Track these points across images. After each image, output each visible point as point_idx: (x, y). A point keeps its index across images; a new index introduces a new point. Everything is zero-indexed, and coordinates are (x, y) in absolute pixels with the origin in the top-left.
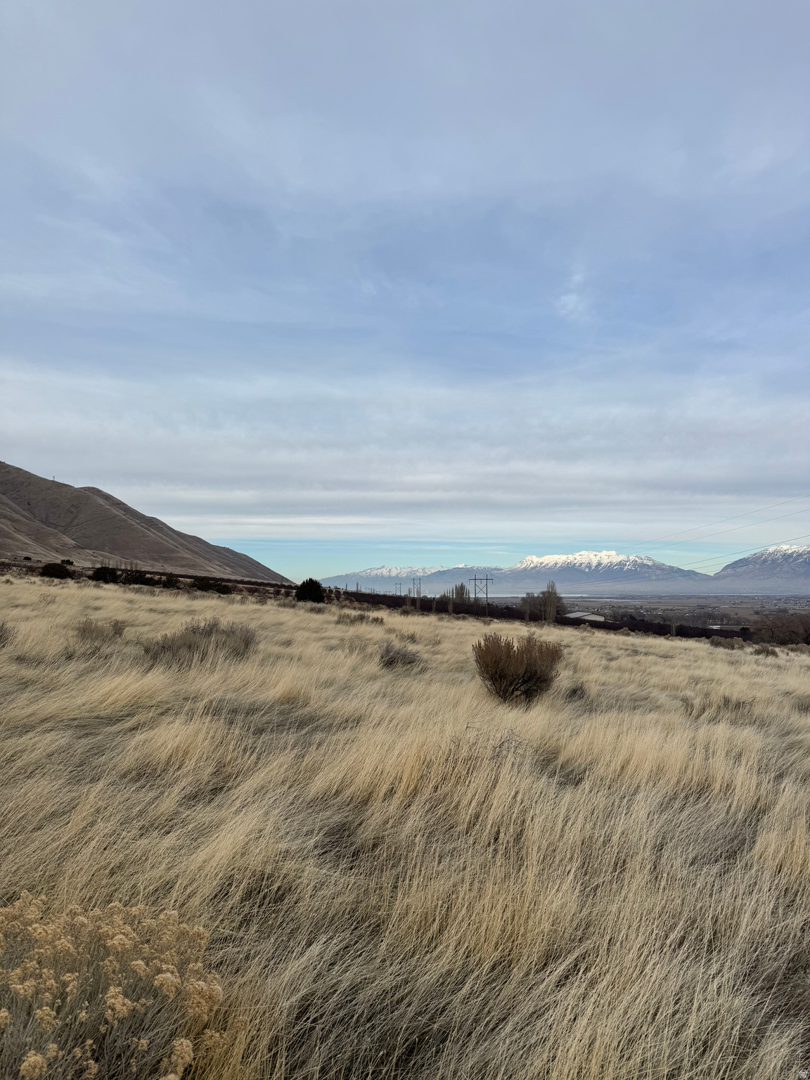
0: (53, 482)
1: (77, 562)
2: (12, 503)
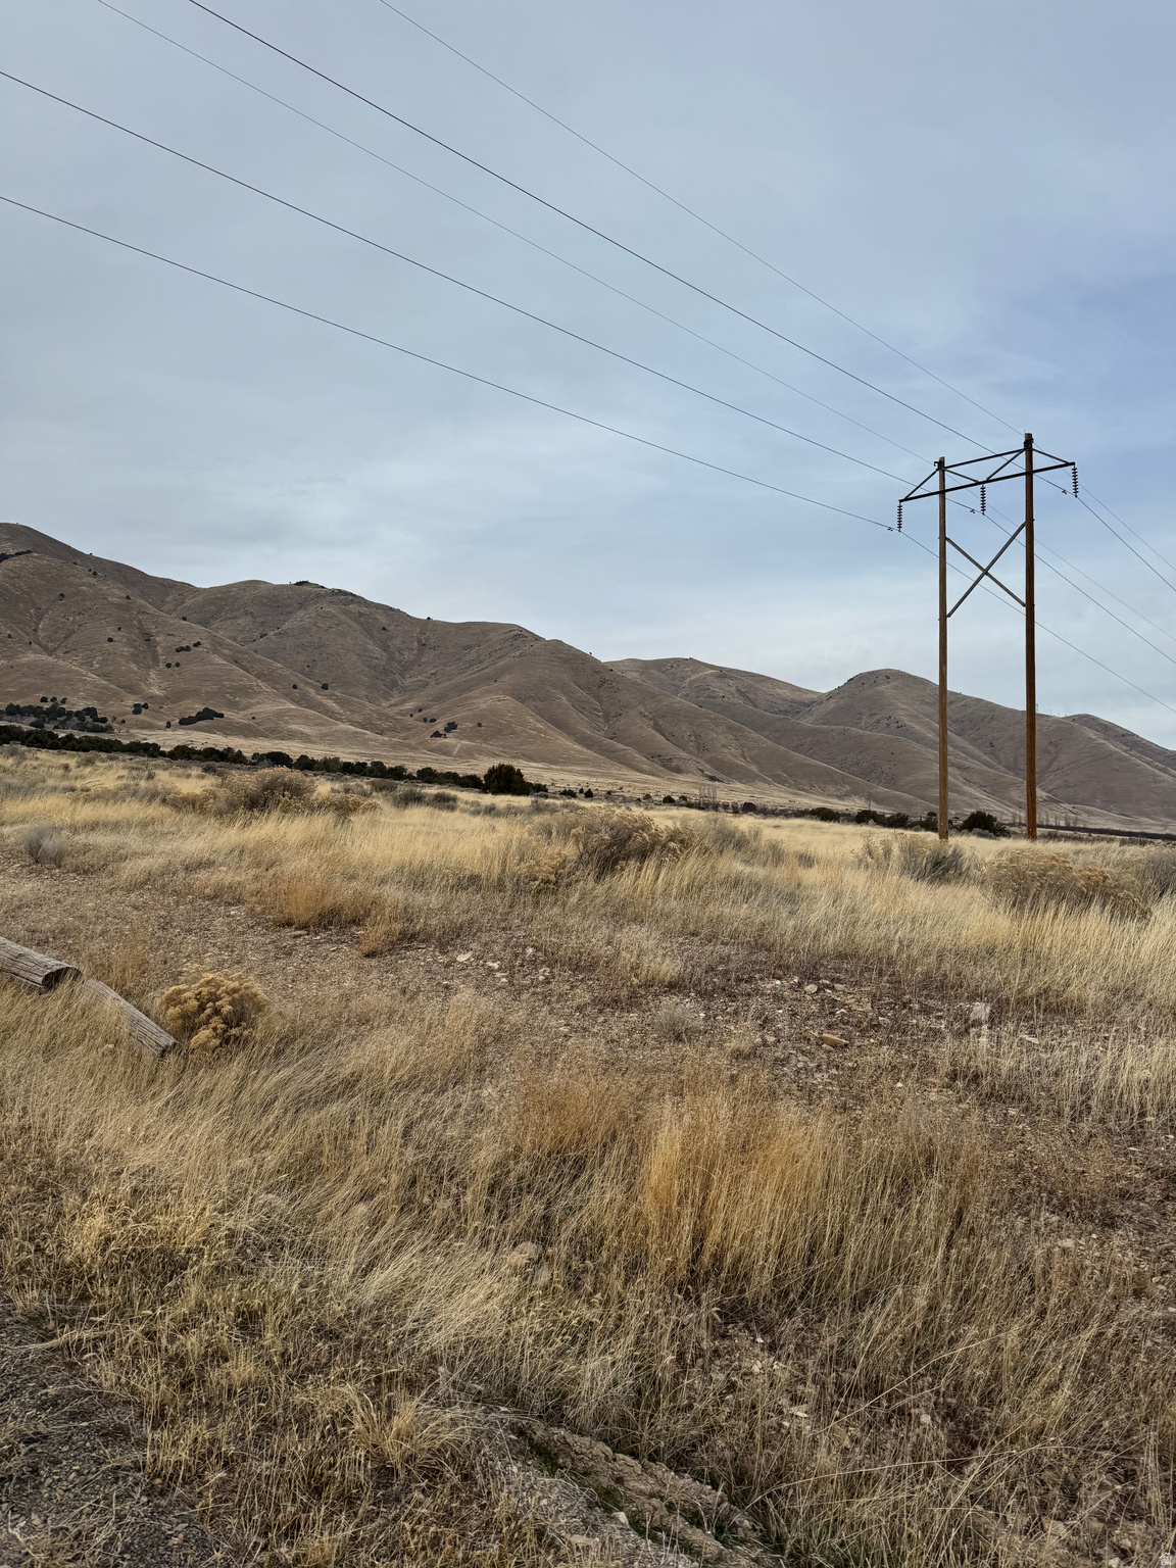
2: (970, 747)
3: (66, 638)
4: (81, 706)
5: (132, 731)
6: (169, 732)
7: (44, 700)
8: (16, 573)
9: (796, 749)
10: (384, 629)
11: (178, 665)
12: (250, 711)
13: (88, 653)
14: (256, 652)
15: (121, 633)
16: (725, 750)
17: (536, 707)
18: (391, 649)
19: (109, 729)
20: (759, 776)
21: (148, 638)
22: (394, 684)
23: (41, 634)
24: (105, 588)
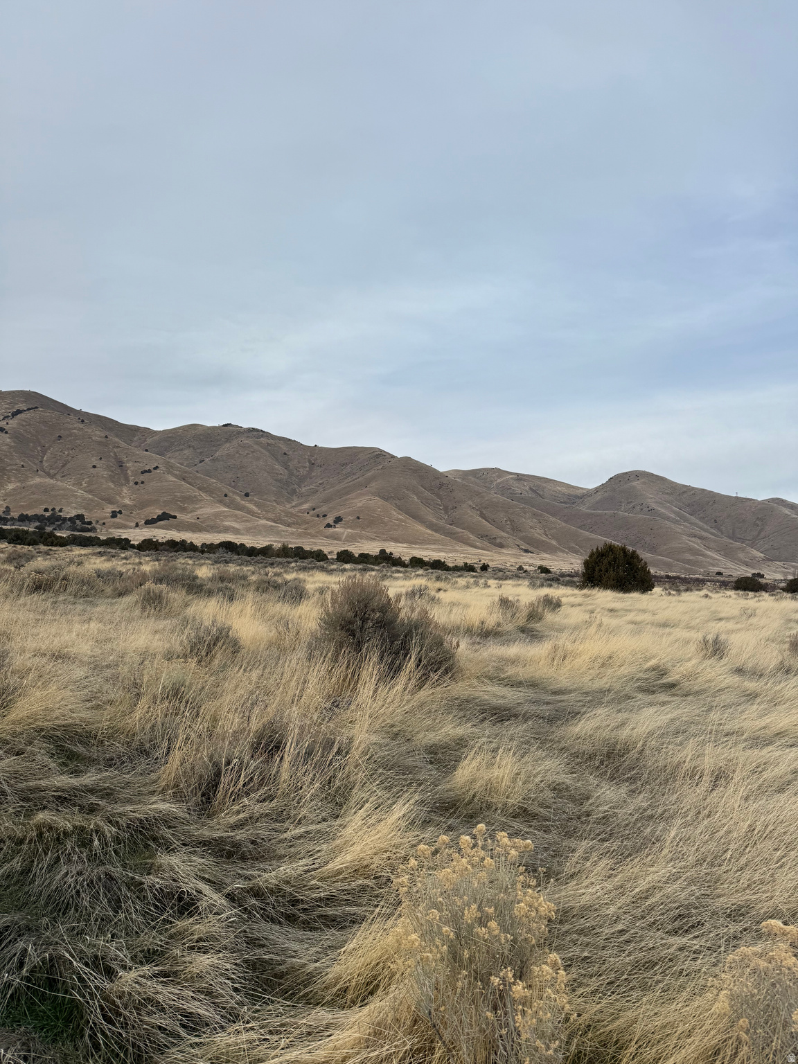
0: (737, 497)
1: (767, 574)
2: (700, 523)
3: (63, 466)
4: (73, 513)
5: (110, 530)
6: (137, 530)
7: (46, 510)
8: (26, 422)
9: (580, 527)
10: (285, 454)
11: (143, 483)
12: (196, 513)
13: (79, 476)
14: (197, 472)
15: (102, 462)
16: (532, 530)
17: (396, 504)
18: (291, 468)
19: (93, 530)
20: (559, 548)
21: (121, 465)
22: (294, 492)
23: (45, 464)
24: (90, 431)
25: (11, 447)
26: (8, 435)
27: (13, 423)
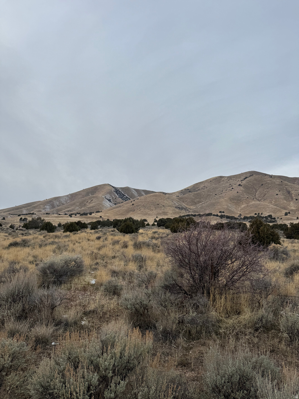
3: (264, 196)
4: (267, 214)
6: (298, 221)
7: (256, 214)
8: (249, 181)
13: (271, 199)
15: (280, 192)
19: (276, 221)
21: (289, 192)
23: (257, 196)
24: (274, 180)
25: (243, 191)
26: (242, 187)
27: (244, 182)
